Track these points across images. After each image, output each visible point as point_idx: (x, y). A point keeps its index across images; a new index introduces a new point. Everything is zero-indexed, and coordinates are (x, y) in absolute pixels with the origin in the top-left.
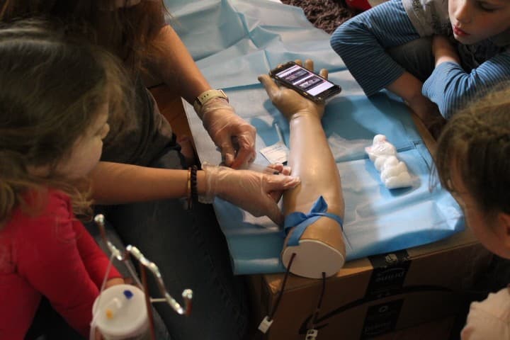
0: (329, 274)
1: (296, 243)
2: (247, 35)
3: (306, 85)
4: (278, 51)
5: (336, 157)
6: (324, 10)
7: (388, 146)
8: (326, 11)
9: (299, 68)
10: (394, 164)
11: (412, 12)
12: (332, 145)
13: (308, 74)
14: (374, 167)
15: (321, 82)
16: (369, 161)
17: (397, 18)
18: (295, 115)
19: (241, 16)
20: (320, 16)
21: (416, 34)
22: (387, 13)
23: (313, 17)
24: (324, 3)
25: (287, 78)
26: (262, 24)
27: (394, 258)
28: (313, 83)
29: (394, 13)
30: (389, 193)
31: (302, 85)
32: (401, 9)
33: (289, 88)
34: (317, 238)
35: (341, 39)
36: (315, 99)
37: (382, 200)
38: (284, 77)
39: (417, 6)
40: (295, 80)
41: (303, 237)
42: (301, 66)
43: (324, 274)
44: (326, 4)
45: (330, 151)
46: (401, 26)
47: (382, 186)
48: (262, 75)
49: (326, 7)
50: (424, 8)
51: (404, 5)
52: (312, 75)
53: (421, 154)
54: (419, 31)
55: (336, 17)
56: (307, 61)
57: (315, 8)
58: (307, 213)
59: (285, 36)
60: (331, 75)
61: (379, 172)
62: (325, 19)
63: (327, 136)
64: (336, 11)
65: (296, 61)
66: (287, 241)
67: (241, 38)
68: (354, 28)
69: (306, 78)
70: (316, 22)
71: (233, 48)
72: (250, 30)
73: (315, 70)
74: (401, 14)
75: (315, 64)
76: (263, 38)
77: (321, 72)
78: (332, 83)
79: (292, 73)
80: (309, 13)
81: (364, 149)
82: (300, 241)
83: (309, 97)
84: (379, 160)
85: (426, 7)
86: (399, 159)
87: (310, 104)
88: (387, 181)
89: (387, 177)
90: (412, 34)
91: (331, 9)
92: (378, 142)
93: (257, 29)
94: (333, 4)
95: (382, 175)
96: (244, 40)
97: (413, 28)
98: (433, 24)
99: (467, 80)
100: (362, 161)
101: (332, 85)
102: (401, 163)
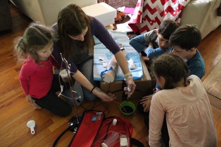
53: (139, 64)
82: (105, 74)
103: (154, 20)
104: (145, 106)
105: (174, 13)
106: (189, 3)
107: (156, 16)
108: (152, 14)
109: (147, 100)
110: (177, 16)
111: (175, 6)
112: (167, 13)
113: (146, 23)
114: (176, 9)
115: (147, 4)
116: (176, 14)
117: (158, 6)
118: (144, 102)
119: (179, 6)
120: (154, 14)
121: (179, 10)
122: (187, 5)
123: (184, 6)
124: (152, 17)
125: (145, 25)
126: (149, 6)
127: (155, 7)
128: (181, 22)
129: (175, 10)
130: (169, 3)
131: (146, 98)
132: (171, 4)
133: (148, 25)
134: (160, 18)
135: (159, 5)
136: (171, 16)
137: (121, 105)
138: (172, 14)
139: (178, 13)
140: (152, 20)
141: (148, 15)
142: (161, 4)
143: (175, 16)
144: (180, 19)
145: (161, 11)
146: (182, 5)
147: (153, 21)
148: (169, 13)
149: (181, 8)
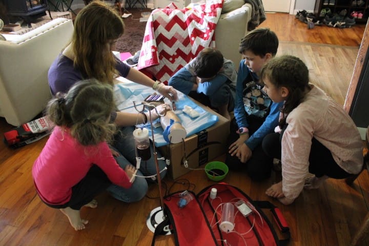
9: (152, 96)
15: (160, 96)
16: (185, 113)
19: (128, 89)
26: (136, 90)
27: (203, 132)
33: (151, 102)
38: (148, 100)
40: (152, 99)
43: (183, 139)
58: (169, 125)
59: (145, 90)
69: (155, 98)
72: (133, 92)
83: (158, 101)
103: (176, 54)
104: (241, 155)
105: (205, 36)
106: (220, 18)
107: (177, 49)
108: (170, 46)
109: (237, 148)
110: (210, 38)
111: (203, 27)
112: (195, 38)
113: (165, 62)
114: (207, 30)
115: (161, 34)
116: (208, 36)
117: (177, 34)
118: (235, 151)
119: (209, 24)
120: (174, 45)
121: (210, 30)
122: (219, 21)
123: (216, 23)
124: (171, 51)
125: (163, 66)
126: (163, 36)
127: (173, 36)
128: (216, 46)
129: (204, 31)
130: (194, 25)
131: (235, 145)
132: (197, 25)
133: (167, 65)
134: (184, 49)
135: (178, 32)
136: (202, 40)
137: (205, 169)
138: (203, 37)
139: (211, 34)
140: (172, 55)
141: (165, 50)
142: (182, 29)
143: (208, 39)
144: (214, 42)
145: (183, 38)
146: (213, 22)
147: (174, 57)
148: (197, 37)
149: (212, 26)
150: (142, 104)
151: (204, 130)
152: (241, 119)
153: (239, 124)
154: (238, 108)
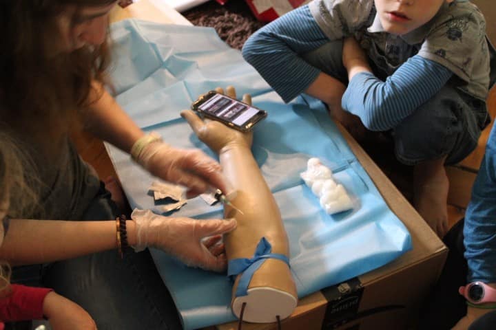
0: (282, 317)
1: (245, 293)
2: (162, 65)
3: (230, 115)
4: (197, 80)
5: (271, 186)
6: (234, 26)
7: (324, 170)
8: (236, 27)
9: (221, 96)
10: (332, 188)
11: (320, 18)
12: (265, 174)
13: (230, 102)
14: (311, 192)
15: (245, 109)
16: (306, 186)
17: (306, 25)
18: (224, 149)
19: (153, 45)
20: (231, 33)
21: (326, 38)
22: (295, 20)
23: (223, 35)
24: (233, 19)
25: (210, 110)
26: (177, 52)
27: (347, 287)
28: (238, 111)
29: (303, 20)
30: (330, 218)
31: (226, 115)
32: (308, 16)
33: (213, 120)
34: (265, 284)
35: (252, 50)
36: (242, 129)
37: (325, 228)
38: (207, 109)
39: (324, 11)
40: (219, 111)
41: (251, 285)
42: (223, 94)
43: (278, 317)
44: (235, 19)
45: (264, 182)
46: (311, 34)
47: (323, 211)
48: (184, 111)
49: (236, 23)
50: (331, 13)
51: (311, 11)
52: (235, 103)
53: (357, 173)
54: (329, 36)
55: (247, 32)
56: (228, 88)
57: (224, 25)
58: (252, 257)
59: (201, 61)
60: (254, 99)
61: (318, 197)
62: (236, 35)
63: (260, 166)
64: (246, 26)
65: (217, 89)
66: (235, 292)
67: (157, 69)
68: (263, 38)
69: (229, 107)
70: (228, 39)
71: (150, 80)
72: (165, 59)
73: (238, 96)
74: (309, 21)
75: (236, 89)
76: (179, 67)
77: (244, 98)
78: (257, 108)
79: (215, 103)
80: (220, 31)
81: (299, 175)
82: (249, 290)
83: (236, 127)
84: (316, 185)
85: (333, 12)
86: (337, 182)
87: (237, 134)
88: (328, 207)
89: (327, 203)
90: (322, 39)
91: (241, 24)
92: (313, 167)
93: (172, 58)
94: (242, 19)
95: (321, 202)
96: (159, 70)
97: (323, 34)
98: (342, 28)
99: (383, 88)
100: (299, 188)
101: (257, 111)
102: (339, 186)
150: (184, 118)
151: (354, 281)
152: (481, 252)
153: (474, 266)
154: (479, 210)
